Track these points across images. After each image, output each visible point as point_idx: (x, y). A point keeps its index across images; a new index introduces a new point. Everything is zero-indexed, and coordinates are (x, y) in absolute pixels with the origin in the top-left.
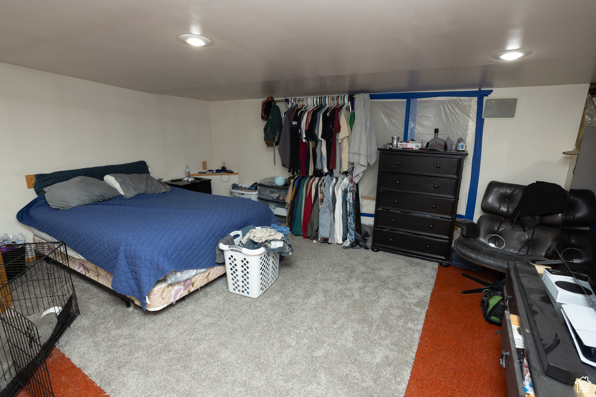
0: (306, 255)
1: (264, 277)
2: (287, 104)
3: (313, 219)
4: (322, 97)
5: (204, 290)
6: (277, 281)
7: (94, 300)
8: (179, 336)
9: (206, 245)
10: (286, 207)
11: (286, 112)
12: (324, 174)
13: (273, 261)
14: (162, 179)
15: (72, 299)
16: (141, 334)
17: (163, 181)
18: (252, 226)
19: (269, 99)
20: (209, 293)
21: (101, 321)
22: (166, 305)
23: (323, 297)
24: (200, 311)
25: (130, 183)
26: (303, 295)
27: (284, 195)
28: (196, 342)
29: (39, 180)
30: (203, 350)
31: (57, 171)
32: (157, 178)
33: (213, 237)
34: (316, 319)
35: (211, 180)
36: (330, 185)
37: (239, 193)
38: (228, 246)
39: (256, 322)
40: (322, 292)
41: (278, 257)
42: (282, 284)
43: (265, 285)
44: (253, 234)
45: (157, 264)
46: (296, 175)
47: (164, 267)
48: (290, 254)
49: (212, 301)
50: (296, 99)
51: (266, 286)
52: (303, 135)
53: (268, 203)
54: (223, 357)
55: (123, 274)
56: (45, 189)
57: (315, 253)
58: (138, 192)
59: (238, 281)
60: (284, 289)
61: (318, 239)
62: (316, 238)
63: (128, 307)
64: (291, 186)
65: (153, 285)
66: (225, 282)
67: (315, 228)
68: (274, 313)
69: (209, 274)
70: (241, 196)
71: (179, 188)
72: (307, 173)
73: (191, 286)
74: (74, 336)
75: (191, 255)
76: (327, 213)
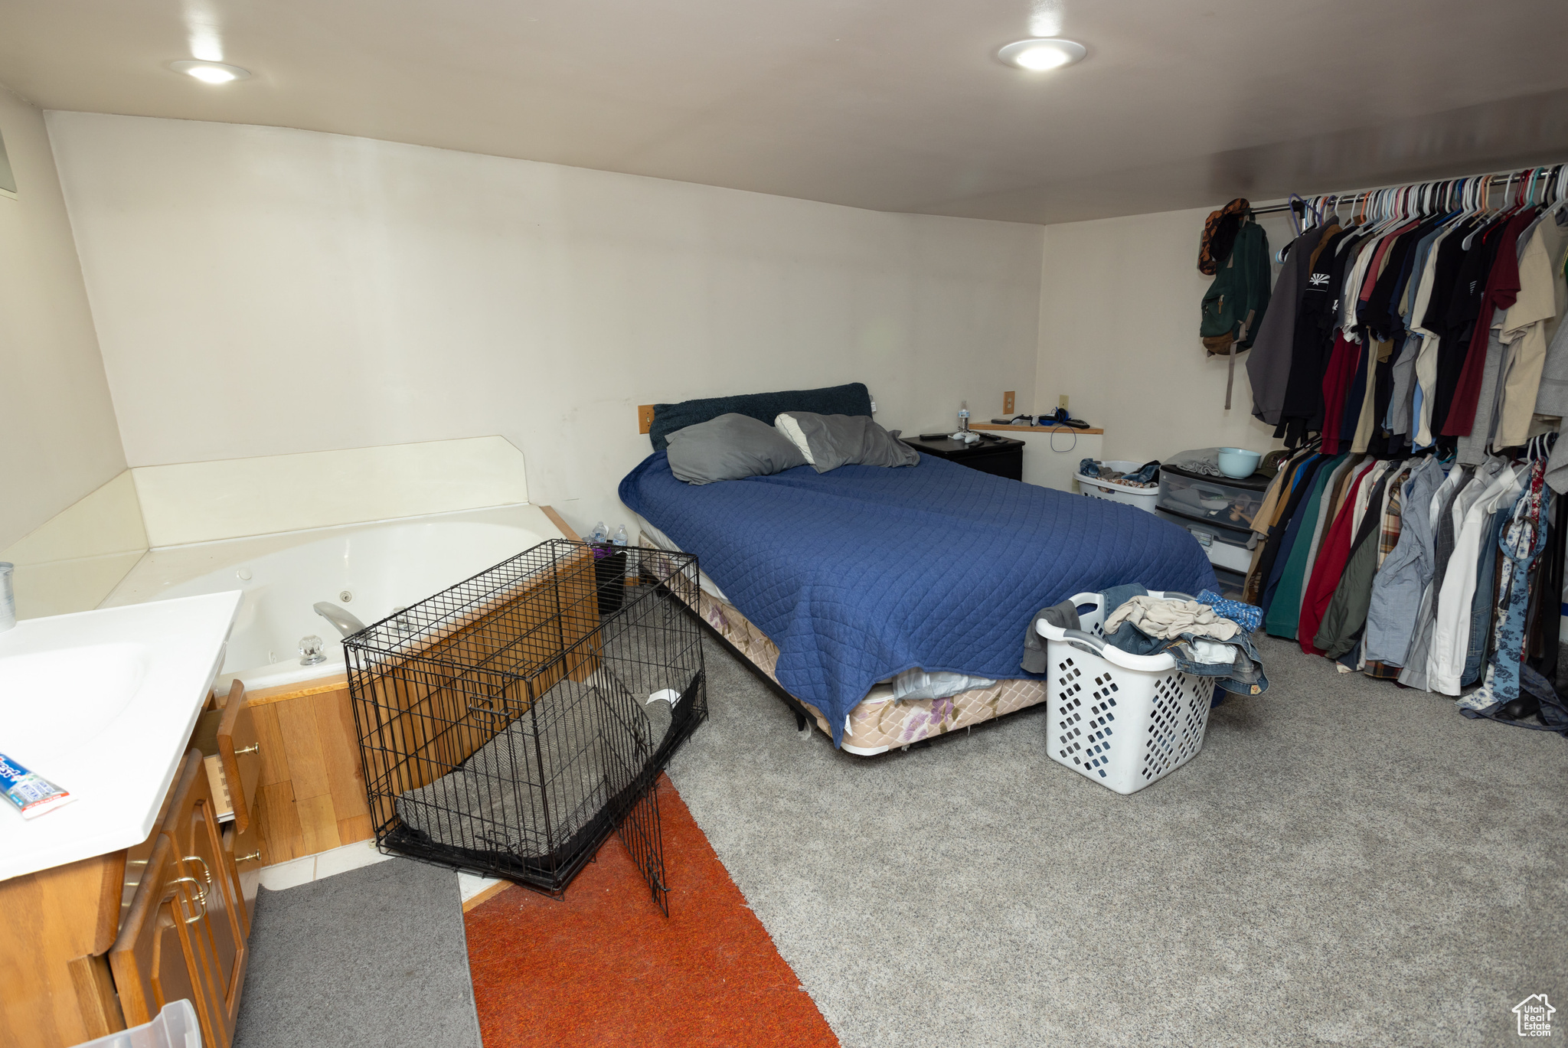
0: (1303, 705)
1: (1159, 740)
2: (1298, 220)
3: (1345, 596)
4: (1446, 184)
5: (979, 735)
6: (1195, 762)
7: (734, 695)
8: (909, 834)
9: (1002, 617)
10: (1251, 543)
11: (1292, 243)
12: (1413, 452)
13: (1192, 701)
14: (900, 432)
15: (699, 680)
16: (824, 799)
17: (902, 436)
18: (1136, 586)
19: (1231, 208)
20: (993, 745)
21: (745, 744)
22: (885, 749)
23: (1361, 856)
24: (965, 786)
25: (829, 435)
26: (1283, 827)
27: (1248, 508)
28: (948, 862)
29: (660, 416)
30: (965, 888)
31: (689, 399)
32: (889, 428)
33: (1023, 598)
34: (1328, 919)
35: (1023, 443)
36: (1434, 491)
37: (1099, 487)
38: (1063, 630)
39: (1120, 863)
40: (1356, 838)
41: (1211, 691)
42: (1211, 775)
43: (1156, 764)
44: (1143, 611)
45: (879, 643)
46: (1301, 449)
47: (895, 653)
48: (1255, 690)
49: (999, 769)
50: (1334, 198)
51: (1160, 769)
52: (1349, 317)
53: (1188, 526)
54: (1016, 926)
55: (801, 649)
56: (669, 437)
57: (1342, 706)
58: (845, 459)
59: (1077, 732)
60: (1219, 792)
61: (1358, 662)
62: (1350, 656)
63: (801, 728)
64: (1278, 481)
65: (865, 692)
66: (1038, 728)
67: (1351, 625)
68: (1178, 854)
69: (999, 695)
70: (1105, 496)
71: (938, 458)
72: (1349, 443)
73: (950, 717)
74: (696, 760)
75: (960, 635)
76: (1406, 584)
